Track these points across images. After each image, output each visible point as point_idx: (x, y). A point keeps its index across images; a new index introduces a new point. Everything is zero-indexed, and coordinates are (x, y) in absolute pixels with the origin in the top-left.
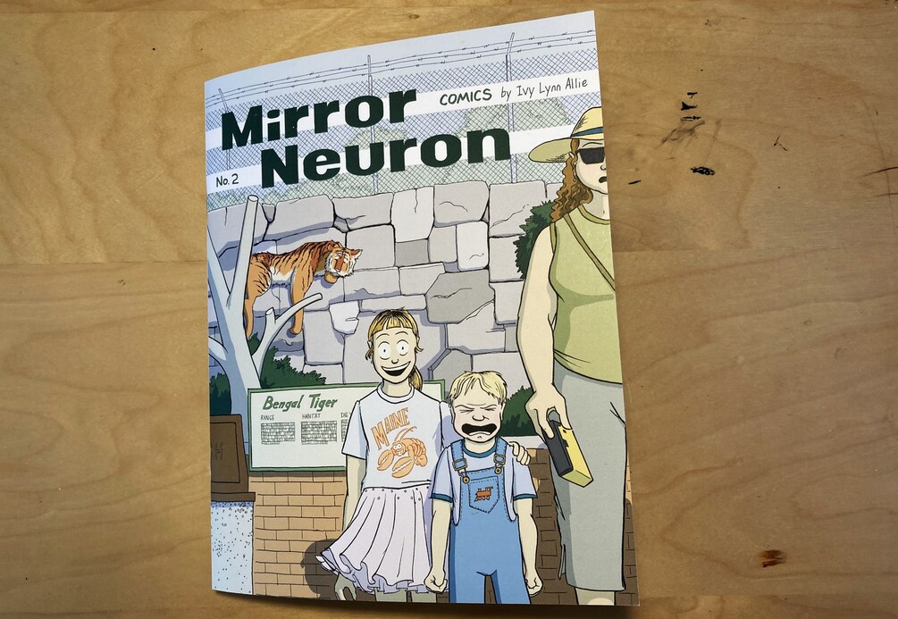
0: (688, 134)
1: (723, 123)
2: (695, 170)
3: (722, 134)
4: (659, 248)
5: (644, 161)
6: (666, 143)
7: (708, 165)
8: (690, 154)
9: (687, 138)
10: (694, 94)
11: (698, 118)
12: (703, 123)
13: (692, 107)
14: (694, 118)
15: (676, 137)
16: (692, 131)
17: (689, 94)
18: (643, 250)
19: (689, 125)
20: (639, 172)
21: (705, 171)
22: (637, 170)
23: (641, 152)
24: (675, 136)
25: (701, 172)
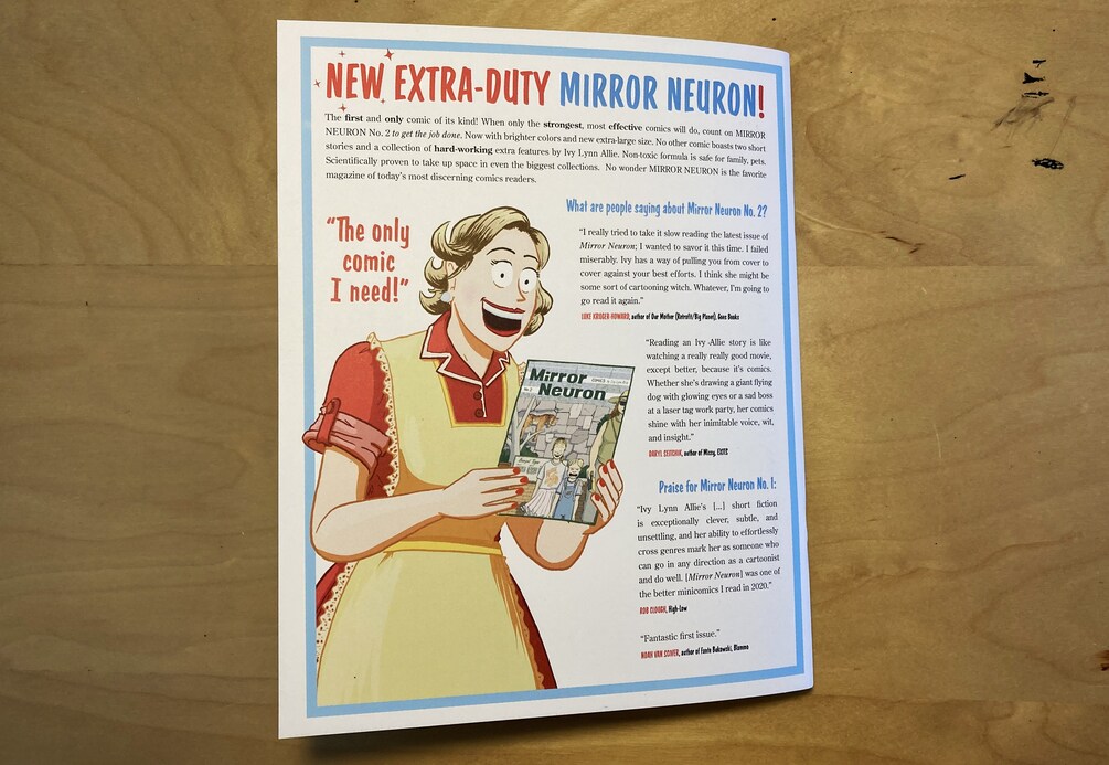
0: (1031, 115)
1: (1077, 101)
2: (1037, 163)
3: (1076, 116)
4: (987, 263)
5: (970, 149)
6: (1001, 128)
7: (1055, 156)
8: (1031, 141)
9: (1029, 120)
10: (1041, 62)
11: (1045, 94)
12: (1052, 100)
13: (1038, 80)
14: (1040, 94)
15: (1014, 119)
16: (1035, 111)
17: (1034, 62)
18: (965, 264)
19: (1031, 103)
20: (962, 164)
21: (1050, 164)
22: (961, 161)
23: (966, 138)
24: (1013, 117)
25: (1046, 165)
